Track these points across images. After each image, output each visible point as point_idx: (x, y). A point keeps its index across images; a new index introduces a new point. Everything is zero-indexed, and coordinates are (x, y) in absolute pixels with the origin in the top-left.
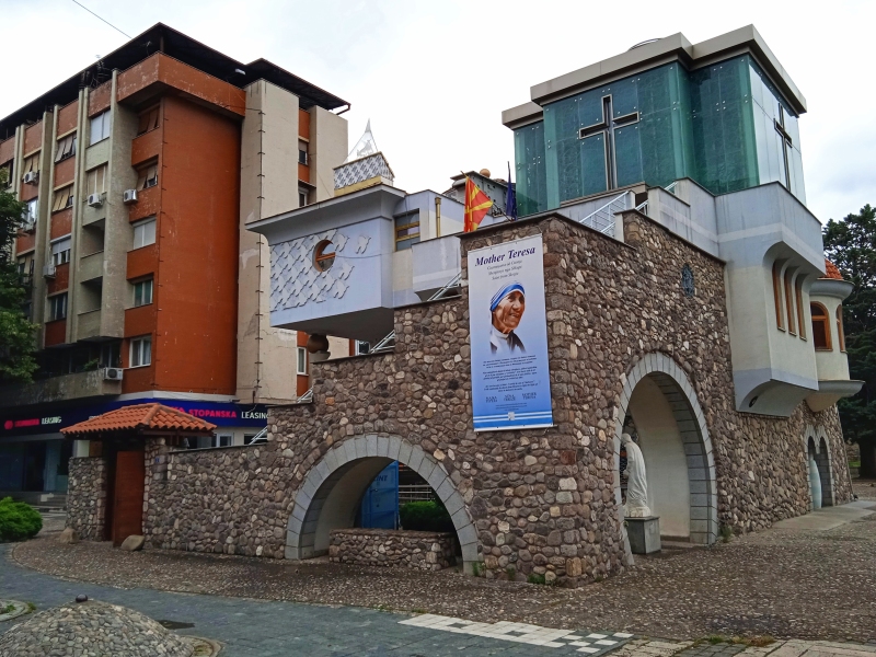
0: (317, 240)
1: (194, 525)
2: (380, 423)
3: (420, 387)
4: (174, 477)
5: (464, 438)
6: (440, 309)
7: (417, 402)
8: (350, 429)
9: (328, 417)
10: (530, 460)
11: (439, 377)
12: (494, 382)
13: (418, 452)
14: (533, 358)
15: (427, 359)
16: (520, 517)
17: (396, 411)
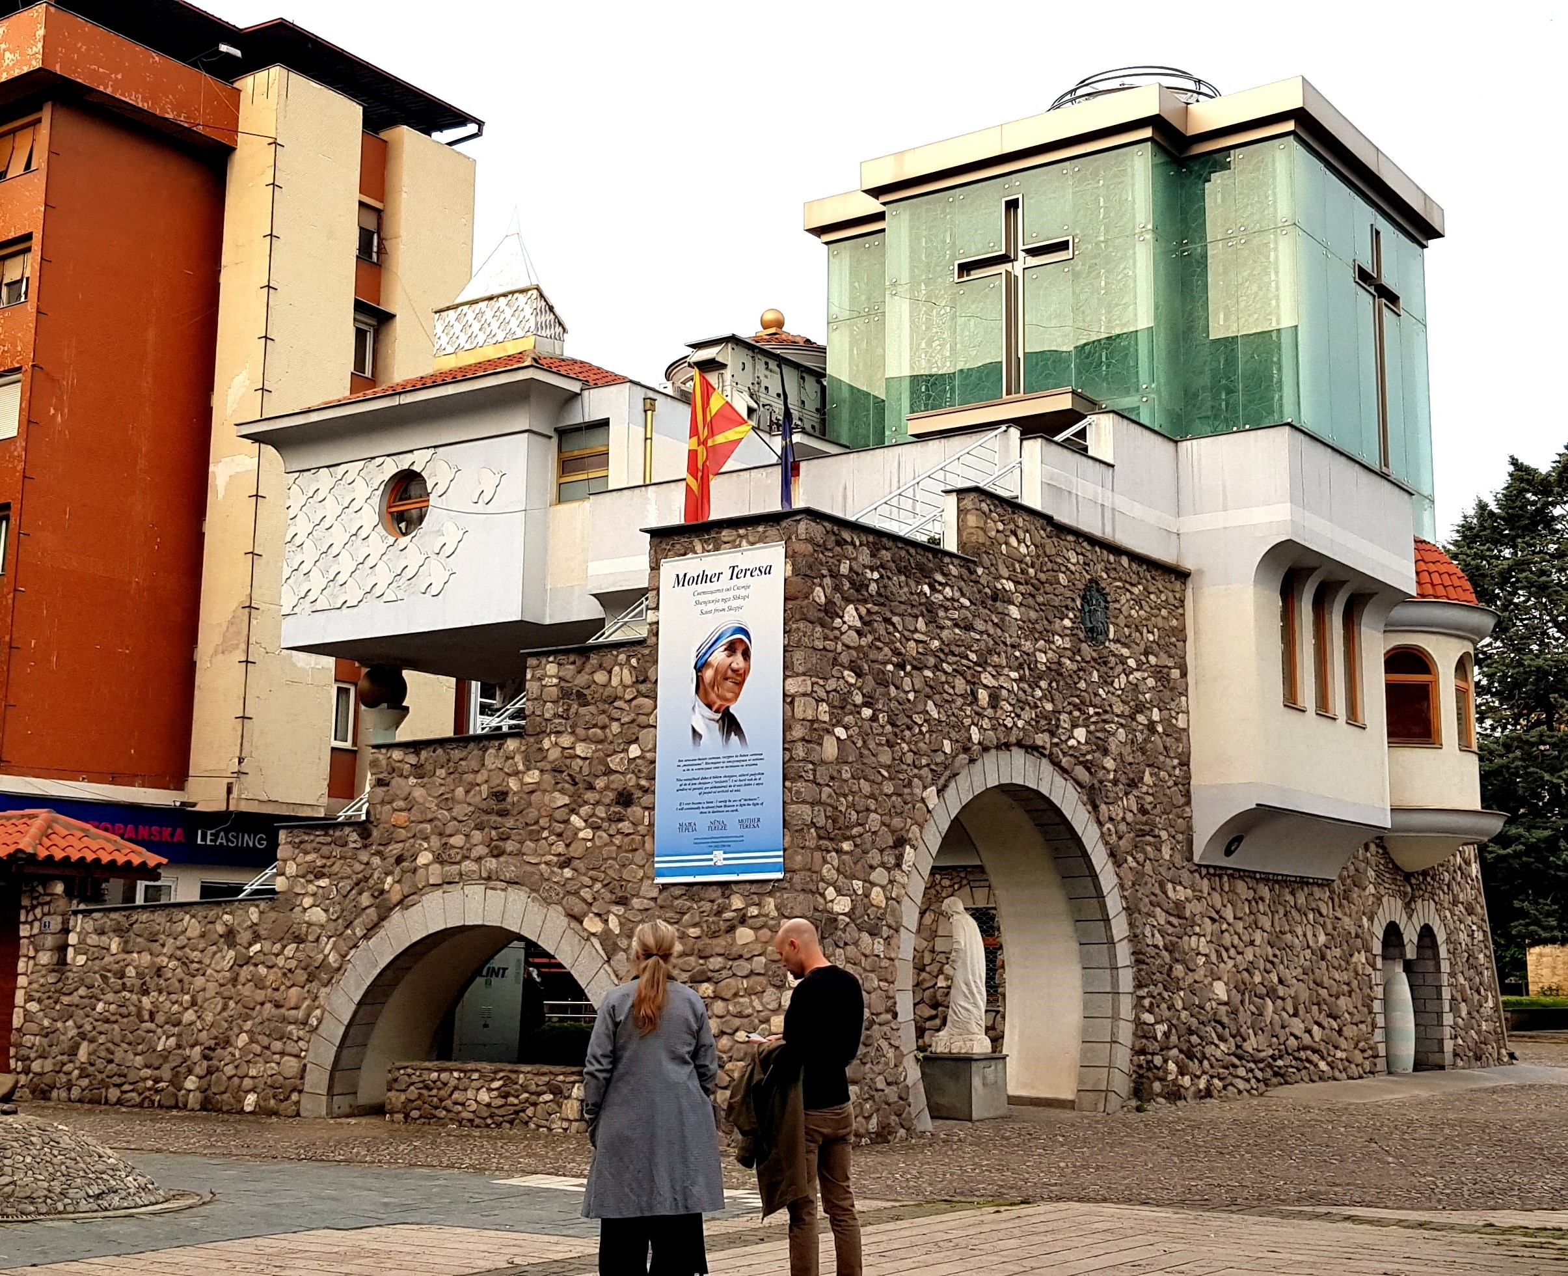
0: (391, 468)
1: (119, 1055)
2: (491, 863)
3: (566, 800)
4: (81, 959)
5: (637, 895)
6: (608, 660)
7: (559, 827)
8: (435, 873)
9: (395, 849)
10: (744, 935)
11: (600, 783)
12: (694, 797)
13: (557, 919)
14: (759, 757)
15: (580, 749)
16: (723, 1033)
17: (522, 843)
